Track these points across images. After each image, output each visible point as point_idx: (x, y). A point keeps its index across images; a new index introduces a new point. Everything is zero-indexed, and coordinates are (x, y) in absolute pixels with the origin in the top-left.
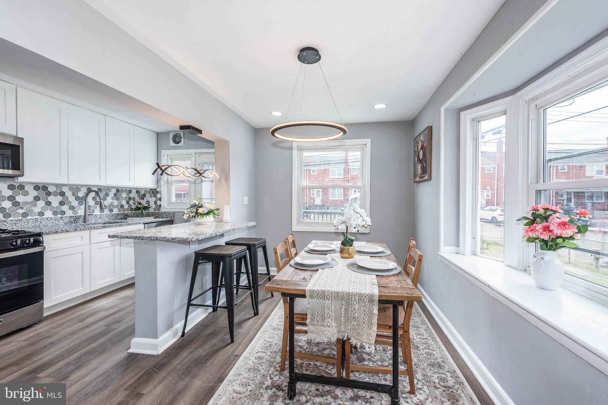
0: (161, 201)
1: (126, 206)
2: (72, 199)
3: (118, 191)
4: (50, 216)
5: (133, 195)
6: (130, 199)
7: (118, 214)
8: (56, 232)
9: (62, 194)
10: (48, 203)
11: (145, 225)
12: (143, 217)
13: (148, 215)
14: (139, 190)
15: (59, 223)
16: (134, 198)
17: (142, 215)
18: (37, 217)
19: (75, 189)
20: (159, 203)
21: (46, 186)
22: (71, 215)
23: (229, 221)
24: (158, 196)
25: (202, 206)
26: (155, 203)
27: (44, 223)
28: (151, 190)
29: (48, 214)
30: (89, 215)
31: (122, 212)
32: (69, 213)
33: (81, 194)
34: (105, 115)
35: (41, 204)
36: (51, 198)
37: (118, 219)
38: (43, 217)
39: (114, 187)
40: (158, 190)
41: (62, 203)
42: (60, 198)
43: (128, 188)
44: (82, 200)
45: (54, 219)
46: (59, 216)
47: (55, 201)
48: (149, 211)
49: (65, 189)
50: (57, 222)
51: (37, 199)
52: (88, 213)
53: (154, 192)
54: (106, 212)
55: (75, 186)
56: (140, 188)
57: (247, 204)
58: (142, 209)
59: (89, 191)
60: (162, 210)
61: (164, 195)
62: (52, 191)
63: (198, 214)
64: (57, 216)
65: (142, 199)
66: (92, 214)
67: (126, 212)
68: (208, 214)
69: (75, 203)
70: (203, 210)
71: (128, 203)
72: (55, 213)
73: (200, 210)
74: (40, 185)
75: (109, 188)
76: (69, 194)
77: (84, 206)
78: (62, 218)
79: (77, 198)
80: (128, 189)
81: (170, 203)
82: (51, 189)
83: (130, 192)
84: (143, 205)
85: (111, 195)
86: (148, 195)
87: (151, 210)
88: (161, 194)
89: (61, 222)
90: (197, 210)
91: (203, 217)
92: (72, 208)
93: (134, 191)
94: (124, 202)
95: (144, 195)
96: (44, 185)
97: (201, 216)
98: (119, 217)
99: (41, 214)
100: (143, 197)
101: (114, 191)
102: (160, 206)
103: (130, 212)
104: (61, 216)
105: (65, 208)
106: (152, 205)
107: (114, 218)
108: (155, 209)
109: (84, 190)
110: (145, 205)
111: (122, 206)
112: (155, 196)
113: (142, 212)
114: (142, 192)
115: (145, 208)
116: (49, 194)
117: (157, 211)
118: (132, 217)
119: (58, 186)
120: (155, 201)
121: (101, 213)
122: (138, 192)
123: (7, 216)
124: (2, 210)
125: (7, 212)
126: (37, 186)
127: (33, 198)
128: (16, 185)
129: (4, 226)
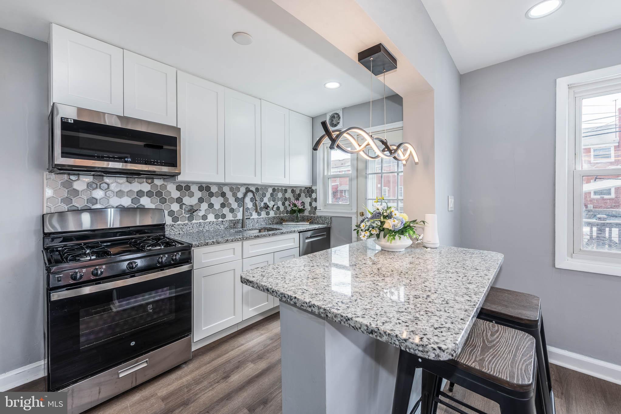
0: (316, 202)
1: (282, 208)
2: (232, 200)
3: (274, 190)
4: (212, 220)
5: (289, 195)
6: (286, 199)
7: (274, 218)
8: (207, 244)
9: (223, 195)
10: (211, 206)
11: (301, 233)
12: (298, 222)
13: (303, 219)
14: (294, 189)
15: (220, 228)
16: (289, 198)
17: (297, 220)
18: (201, 221)
20: (314, 204)
21: (210, 186)
22: (230, 219)
24: (314, 196)
25: (389, 216)
26: (311, 204)
27: (207, 228)
28: (306, 188)
29: (211, 218)
30: (246, 218)
31: (278, 215)
32: (230, 217)
33: (240, 195)
34: (261, 99)
35: (204, 206)
36: (213, 200)
37: (274, 223)
38: (206, 221)
39: (271, 186)
40: (314, 188)
41: (223, 205)
42: (221, 200)
43: (284, 187)
44: (241, 201)
45: (215, 223)
46: (220, 220)
47: (217, 202)
48: (304, 215)
49: (226, 189)
50: (218, 226)
51: (201, 200)
52: (246, 217)
53: (309, 191)
54: (263, 214)
55: (235, 186)
56: (295, 187)
58: (297, 212)
59: (248, 191)
60: (318, 213)
61: (320, 195)
62: (214, 192)
63: (385, 230)
64: (219, 220)
65: (297, 199)
66: (249, 218)
67: (282, 215)
68: (403, 231)
69: (235, 205)
70: (394, 223)
71: (283, 204)
72: (217, 217)
73: (389, 224)
74: (204, 185)
75: (266, 187)
76: (229, 195)
77: (242, 208)
78: (223, 222)
79: (237, 200)
80: (284, 188)
81: (326, 205)
82: (214, 189)
83: (286, 191)
84: (298, 208)
85: (268, 195)
86: (303, 195)
87: (306, 213)
88: (316, 193)
89: (222, 226)
90: (383, 223)
91: (394, 239)
92: (232, 210)
93: (289, 191)
94: (280, 204)
95: (299, 195)
96: (207, 185)
97: (390, 236)
98: (275, 221)
99: (205, 217)
100: (298, 198)
101: (270, 190)
102: (316, 208)
103: (286, 215)
104: (222, 220)
105: (226, 211)
106: (307, 207)
107: (270, 222)
108: (310, 212)
109: (243, 190)
110: (300, 207)
111: (278, 208)
112: (310, 196)
113: (297, 216)
114: (298, 192)
115: (301, 211)
116: (211, 195)
117: (312, 215)
118: (287, 221)
119: (220, 185)
120: (310, 202)
121: (258, 217)
122: (293, 191)
123: (175, 219)
124: (171, 213)
125: (176, 215)
126: (201, 186)
127: (197, 200)
128: (184, 185)
129: (173, 231)
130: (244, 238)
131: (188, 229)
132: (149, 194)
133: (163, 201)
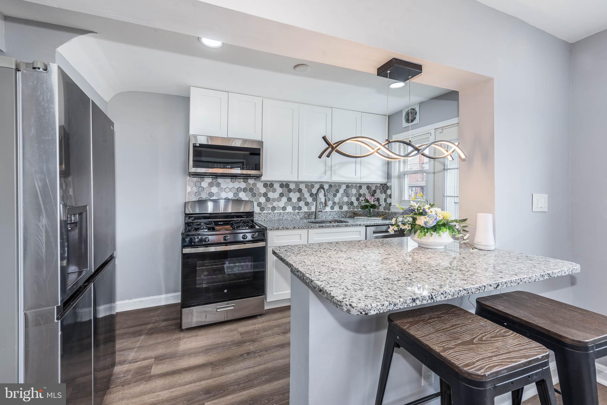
0: (391, 198)
1: (356, 203)
2: (307, 195)
3: (348, 187)
4: (290, 211)
5: (364, 190)
6: (360, 195)
7: (347, 212)
8: (278, 229)
9: (300, 191)
10: (289, 199)
11: (367, 227)
12: (370, 217)
13: (378, 215)
14: (370, 185)
15: (296, 218)
16: (364, 195)
17: (369, 215)
18: (281, 211)
19: (310, 185)
20: (389, 200)
21: (288, 183)
22: (305, 211)
23: (492, 248)
24: (389, 192)
25: (423, 213)
26: (385, 200)
27: (285, 217)
28: (381, 185)
29: (289, 209)
30: (319, 211)
31: (352, 210)
32: (305, 209)
33: (314, 191)
35: (284, 199)
36: (291, 195)
37: (347, 217)
38: (285, 211)
39: (344, 183)
40: (389, 184)
41: (299, 199)
42: (298, 195)
43: (359, 183)
44: (314, 197)
45: (292, 214)
46: (297, 211)
47: (294, 196)
48: (379, 210)
49: (302, 186)
50: (295, 216)
51: (282, 195)
53: (385, 187)
54: (336, 208)
55: (310, 183)
56: (371, 184)
57: (546, 210)
58: (369, 207)
59: (322, 187)
60: (393, 210)
61: (395, 191)
62: (292, 188)
63: (416, 227)
64: (295, 211)
65: (373, 195)
66: (322, 211)
67: (356, 210)
68: (436, 228)
69: (310, 200)
70: (426, 220)
71: (358, 199)
72: (294, 208)
73: (421, 221)
74: (284, 183)
75: (340, 184)
76: (305, 190)
77: (315, 202)
78: (299, 213)
79: (311, 195)
80: (358, 185)
81: (401, 201)
82: (292, 186)
83: (360, 187)
84: (370, 203)
85: (341, 191)
86: (378, 191)
87: (381, 209)
88: (391, 189)
89: (298, 216)
90: (414, 219)
91: (425, 235)
92: (307, 204)
93: (364, 187)
94: (354, 199)
95: (375, 192)
96: (287, 183)
97: (421, 232)
98: (348, 215)
99: (284, 208)
101: (344, 187)
102: (390, 204)
103: (360, 209)
104: (298, 211)
105: (302, 204)
106: (383, 203)
107: (343, 216)
108: (385, 208)
109: (317, 186)
110: (372, 203)
111: (352, 203)
112: (385, 192)
113: (370, 210)
114: (373, 188)
115: (373, 206)
116: (290, 191)
117: (387, 211)
118: (360, 215)
119: (297, 183)
120: (385, 199)
121: (331, 210)
122: (368, 188)
123: (262, 209)
124: (259, 204)
125: (262, 206)
126: (282, 184)
127: (279, 195)
128: (269, 183)
129: (260, 218)
130: (310, 227)
131: (271, 217)
132: (245, 190)
133: (254, 195)
